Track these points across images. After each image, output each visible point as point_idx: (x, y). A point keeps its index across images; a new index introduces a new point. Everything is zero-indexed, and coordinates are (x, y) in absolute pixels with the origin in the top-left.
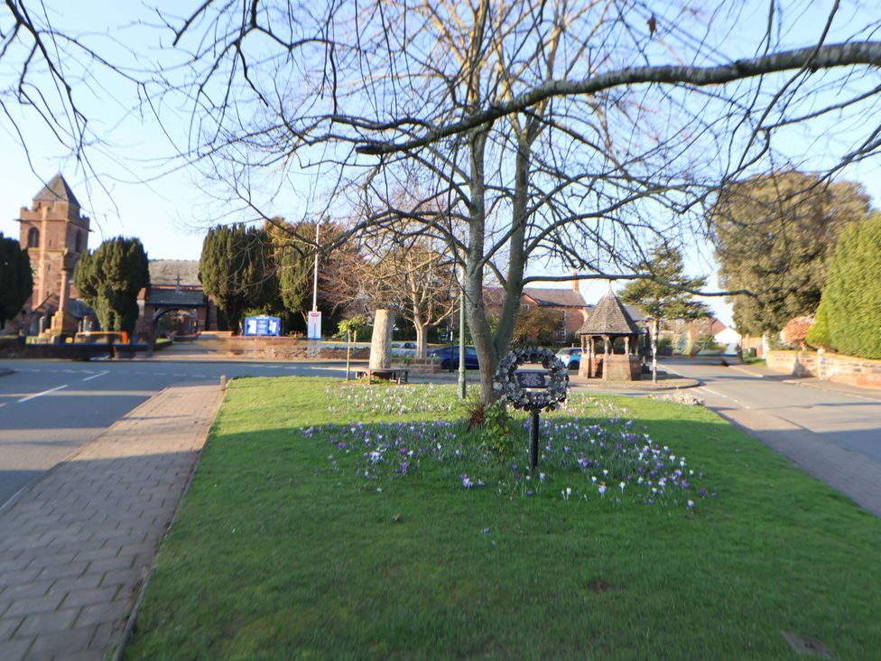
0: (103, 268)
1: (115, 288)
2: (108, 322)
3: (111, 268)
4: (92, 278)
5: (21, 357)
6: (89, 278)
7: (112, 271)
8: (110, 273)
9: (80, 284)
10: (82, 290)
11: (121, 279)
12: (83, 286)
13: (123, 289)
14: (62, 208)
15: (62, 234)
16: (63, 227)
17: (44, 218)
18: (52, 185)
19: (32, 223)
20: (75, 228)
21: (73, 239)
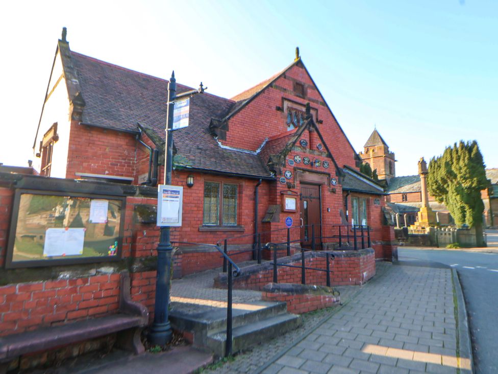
2: (460, 215)
3: (460, 169)
4: (442, 179)
6: (439, 179)
7: (463, 171)
8: (460, 173)
9: (432, 186)
10: (433, 190)
11: (471, 177)
12: (435, 187)
13: (473, 185)
14: (380, 149)
15: (382, 164)
16: (382, 160)
17: (371, 156)
18: (372, 137)
19: (366, 160)
20: (388, 160)
21: (388, 167)
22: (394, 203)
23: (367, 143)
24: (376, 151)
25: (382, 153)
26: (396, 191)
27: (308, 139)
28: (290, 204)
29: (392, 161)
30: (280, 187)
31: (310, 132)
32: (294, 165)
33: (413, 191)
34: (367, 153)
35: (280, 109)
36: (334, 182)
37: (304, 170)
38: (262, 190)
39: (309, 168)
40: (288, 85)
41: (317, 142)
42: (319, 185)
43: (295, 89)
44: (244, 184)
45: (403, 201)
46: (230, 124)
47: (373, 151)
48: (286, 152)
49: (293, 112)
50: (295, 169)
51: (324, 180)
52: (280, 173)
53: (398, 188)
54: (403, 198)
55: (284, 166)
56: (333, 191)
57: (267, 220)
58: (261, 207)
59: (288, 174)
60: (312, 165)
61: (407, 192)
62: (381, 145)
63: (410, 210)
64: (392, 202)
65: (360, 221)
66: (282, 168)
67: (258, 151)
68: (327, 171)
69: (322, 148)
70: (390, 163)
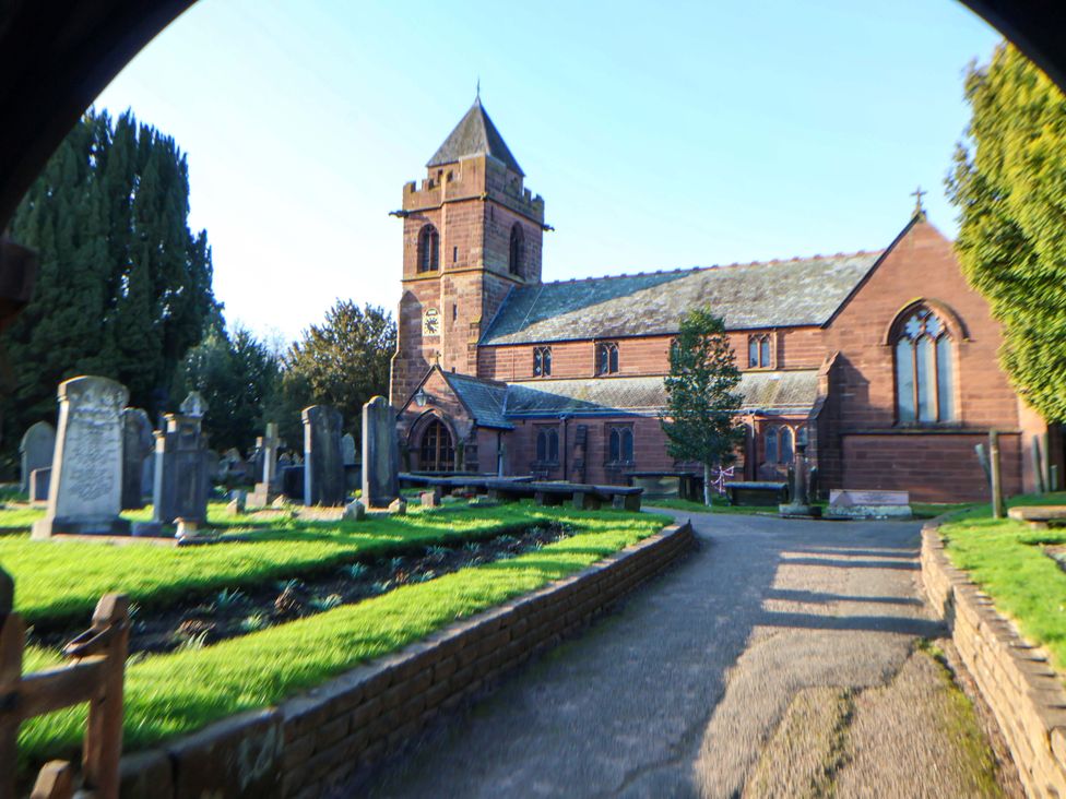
15: (476, 230)
18: (462, 131)
19: (425, 215)
21: (502, 242)
22: (502, 384)
23: (440, 151)
24: (458, 178)
26: (517, 337)
29: (527, 224)
33: (572, 337)
34: (431, 186)
45: (536, 374)
47: (450, 177)
53: (527, 325)
54: (536, 363)
61: (553, 338)
62: (480, 155)
63: (545, 412)
64: (498, 378)
70: (516, 231)
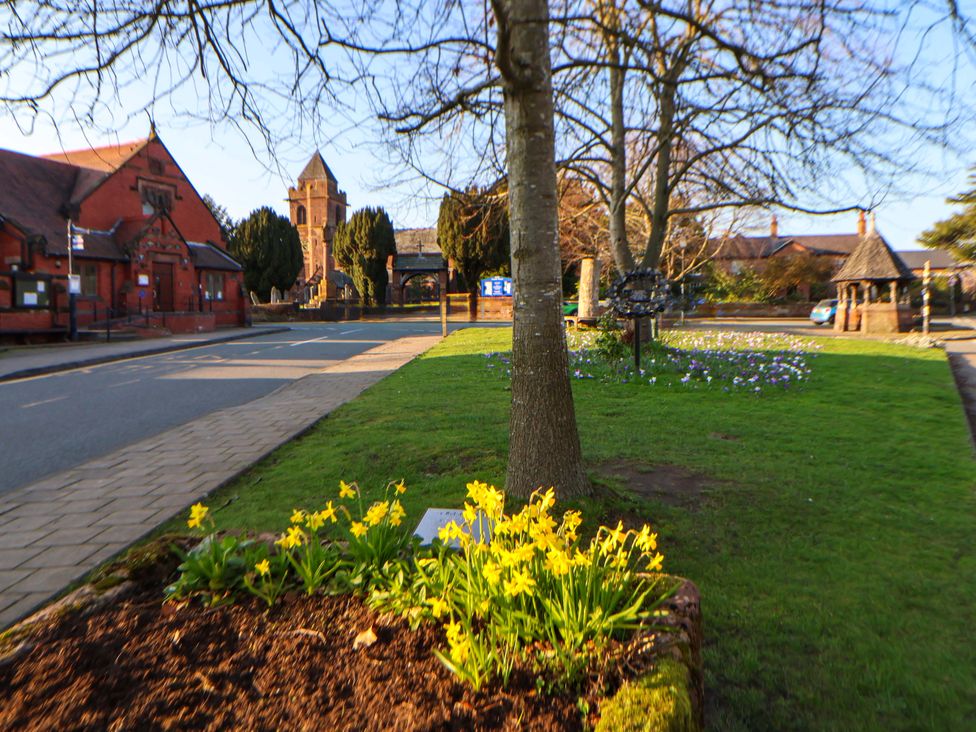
0: (356, 239)
1: (366, 256)
2: (364, 288)
3: (362, 238)
4: (347, 248)
5: (296, 321)
7: (363, 241)
8: (361, 243)
10: (340, 260)
11: (371, 248)
12: (341, 256)
13: (374, 257)
14: (322, 185)
15: (324, 210)
16: (324, 203)
17: (308, 196)
18: (312, 164)
19: (299, 201)
20: (335, 203)
21: (334, 214)
23: (303, 173)
24: (316, 188)
25: (324, 193)
27: (160, 228)
28: (144, 280)
29: (341, 205)
30: (134, 266)
31: (162, 220)
32: (147, 248)
34: (302, 189)
35: (134, 189)
36: (186, 261)
37: (157, 253)
38: (118, 269)
39: (162, 251)
40: (144, 163)
41: (169, 228)
42: (172, 264)
43: (150, 166)
44: (102, 264)
46: (82, 206)
47: (311, 187)
48: (139, 238)
49: (149, 190)
50: (148, 252)
51: (177, 260)
52: (134, 256)
55: (138, 250)
56: (185, 269)
57: (123, 291)
58: (117, 283)
59: (142, 257)
60: (164, 248)
62: (324, 178)
65: (216, 294)
66: (136, 252)
67: (112, 230)
68: (179, 252)
69: (174, 233)
70: (338, 208)
